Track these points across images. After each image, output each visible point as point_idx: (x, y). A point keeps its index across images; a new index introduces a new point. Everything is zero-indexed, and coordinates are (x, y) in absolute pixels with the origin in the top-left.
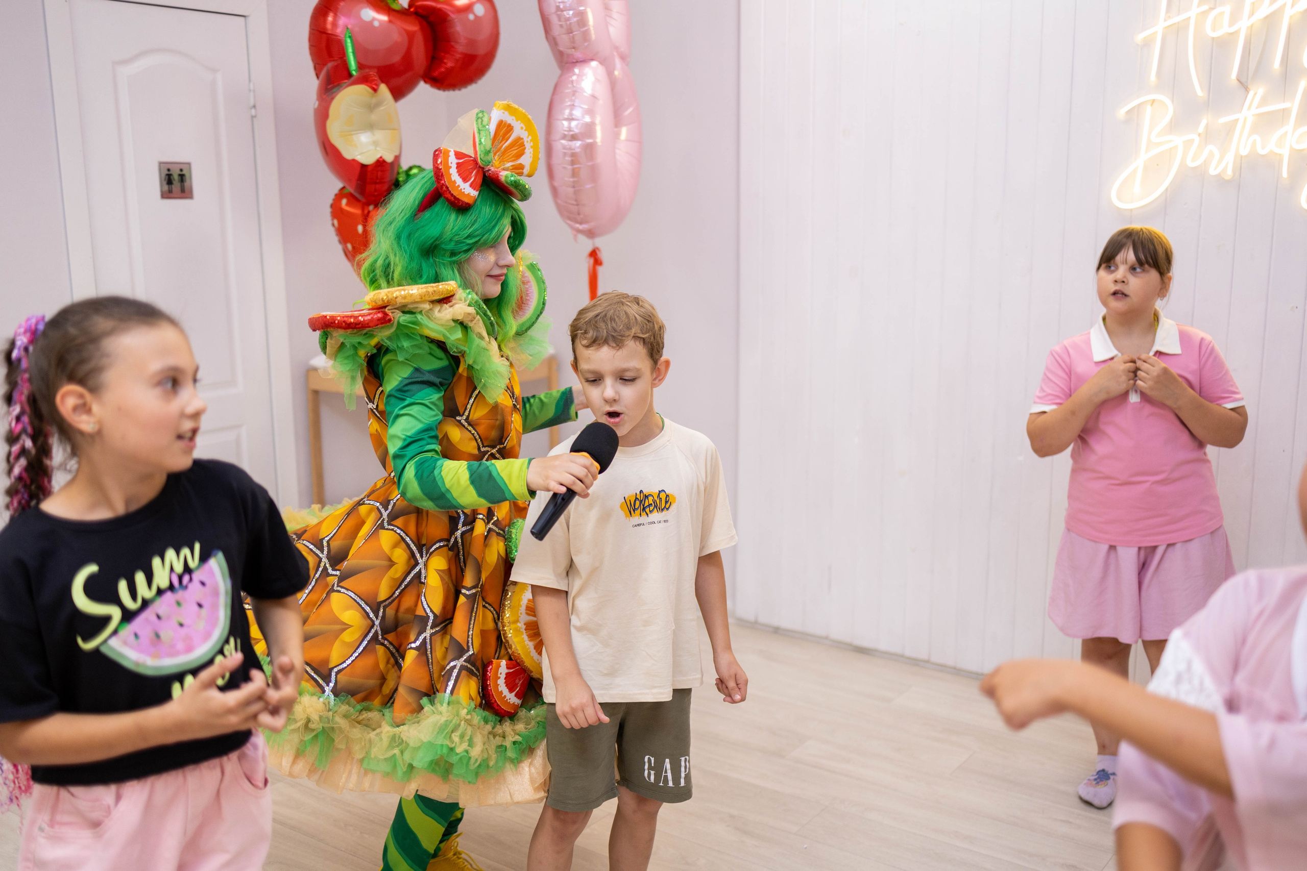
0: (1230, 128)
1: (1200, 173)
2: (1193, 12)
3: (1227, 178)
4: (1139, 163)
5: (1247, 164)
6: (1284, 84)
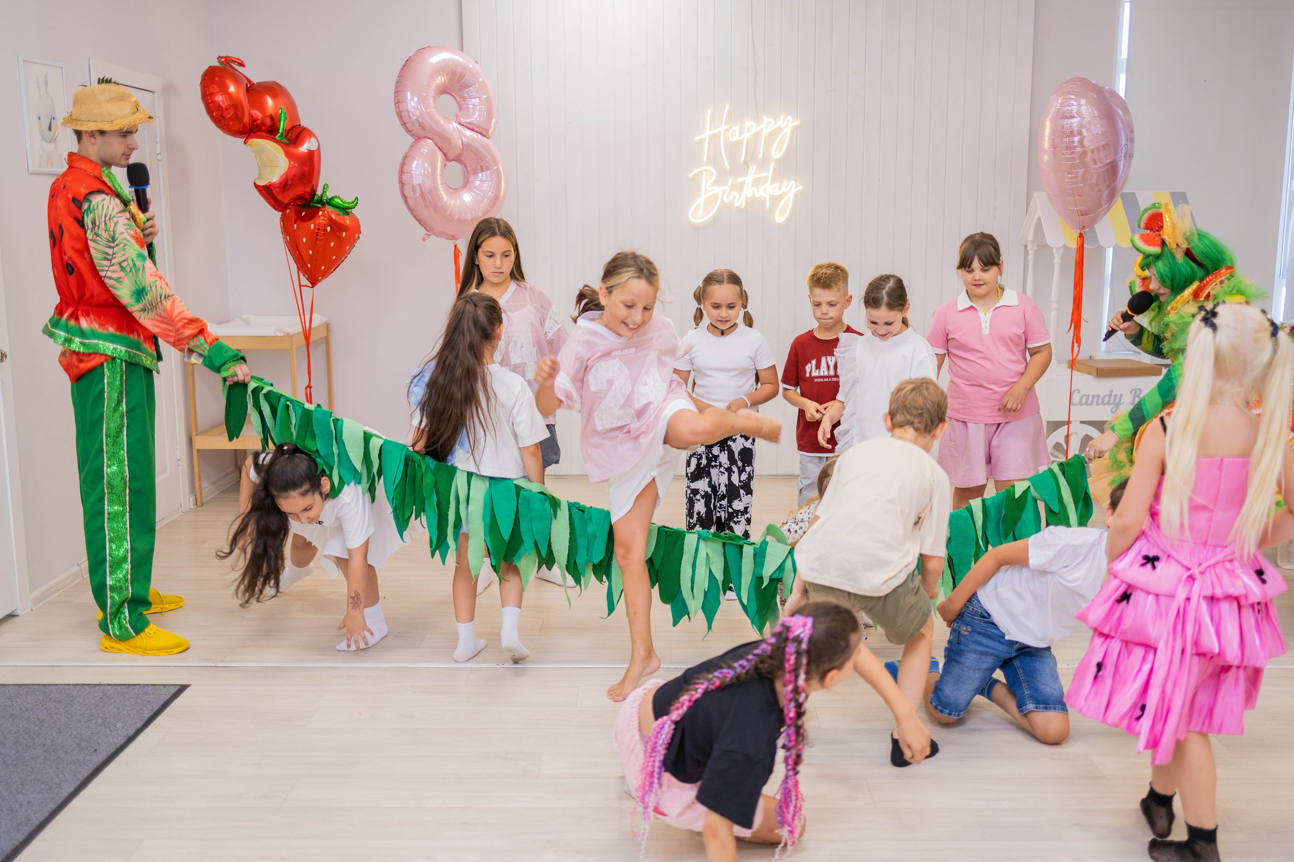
0: (743, 184)
1: (731, 204)
2: (723, 128)
3: (742, 208)
4: (701, 200)
5: (753, 202)
6: (763, 165)
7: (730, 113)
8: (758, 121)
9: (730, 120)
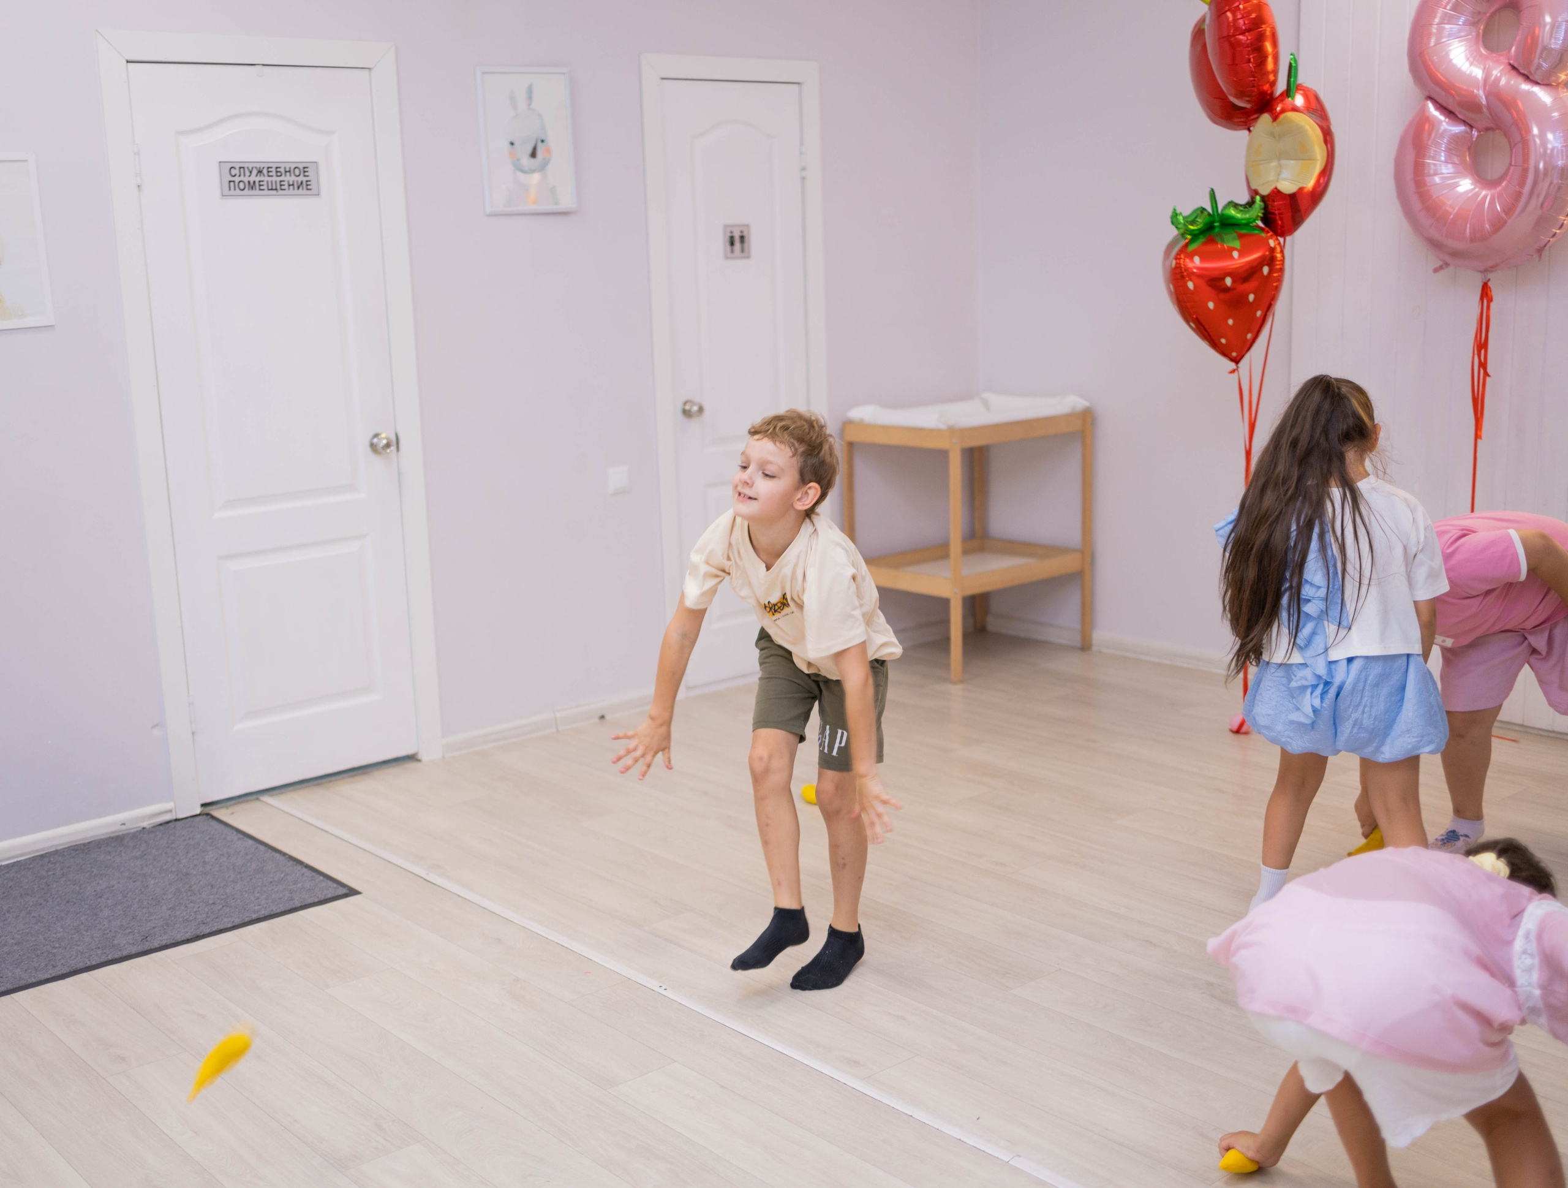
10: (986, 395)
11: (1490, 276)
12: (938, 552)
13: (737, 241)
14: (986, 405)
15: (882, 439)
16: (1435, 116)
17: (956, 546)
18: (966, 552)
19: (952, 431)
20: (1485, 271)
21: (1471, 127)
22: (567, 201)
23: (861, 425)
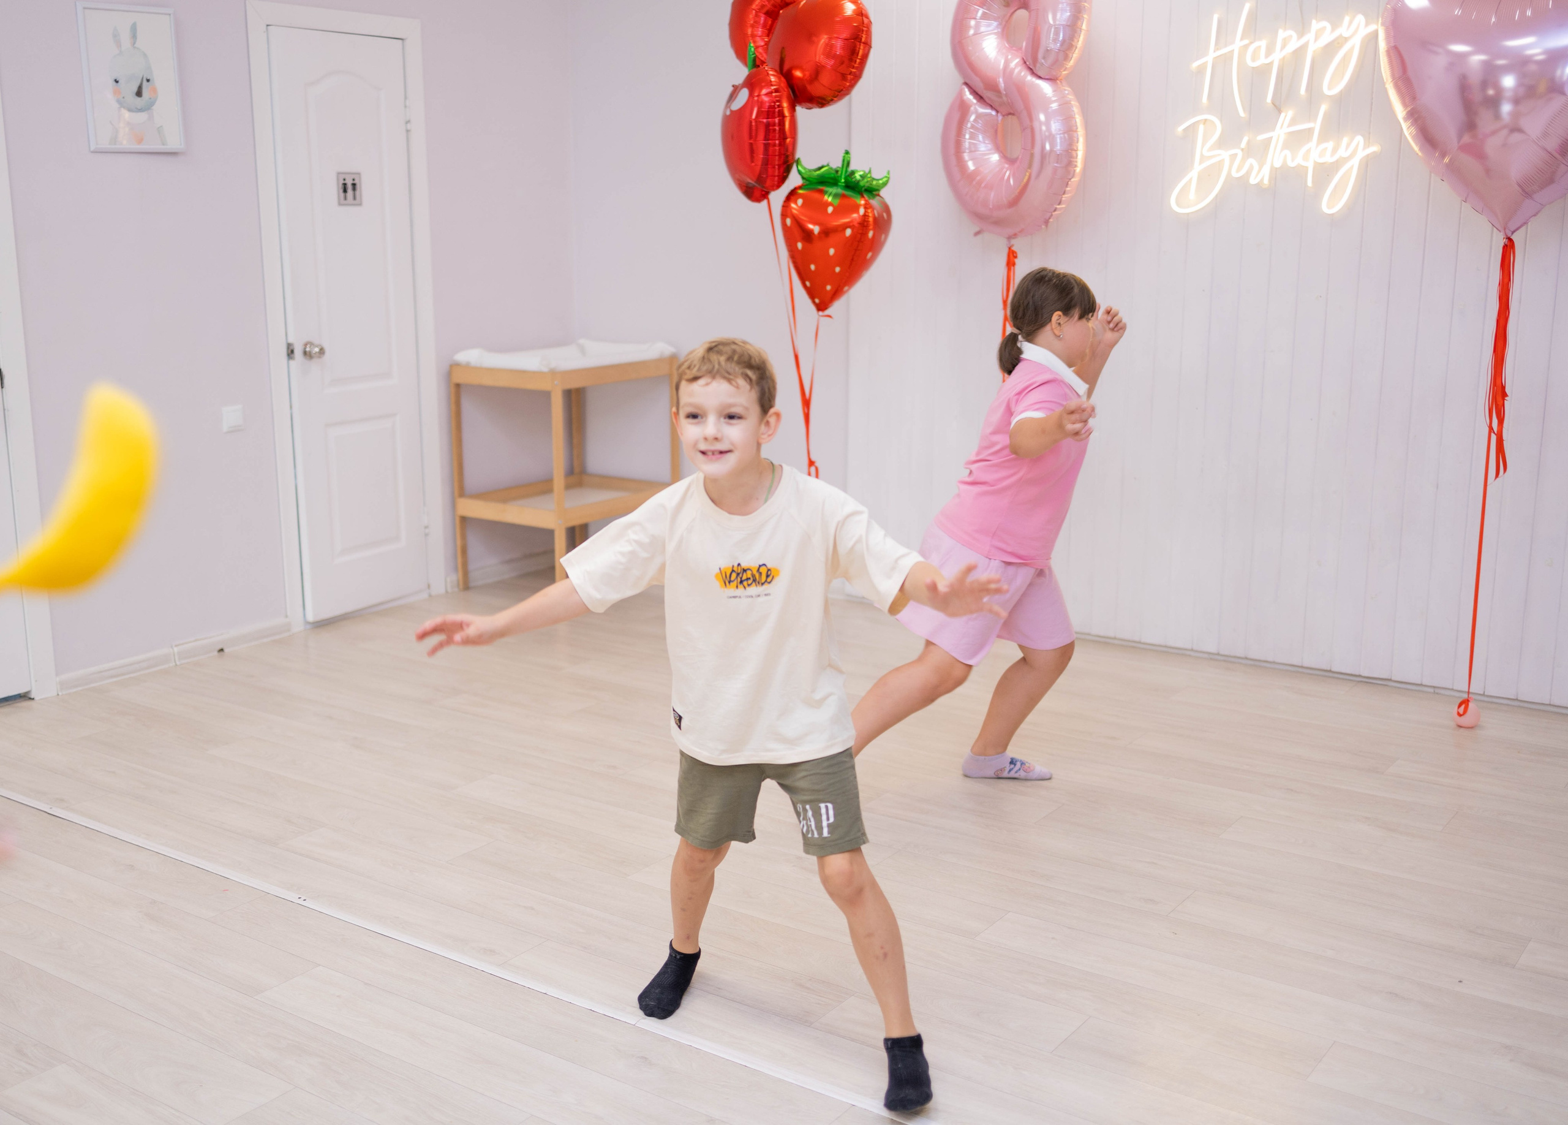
1: (1243, 181)
5: (1281, 175)
6: (1309, 107)
7: (1253, 17)
8: (1302, 30)
9: (1253, 29)
10: (582, 341)
11: (1013, 242)
12: (541, 487)
13: (349, 188)
14: (583, 350)
15: (488, 381)
16: (970, 100)
17: (559, 481)
18: (568, 487)
19: (553, 373)
20: (1009, 238)
21: (997, 112)
22: (174, 142)
23: (467, 367)
